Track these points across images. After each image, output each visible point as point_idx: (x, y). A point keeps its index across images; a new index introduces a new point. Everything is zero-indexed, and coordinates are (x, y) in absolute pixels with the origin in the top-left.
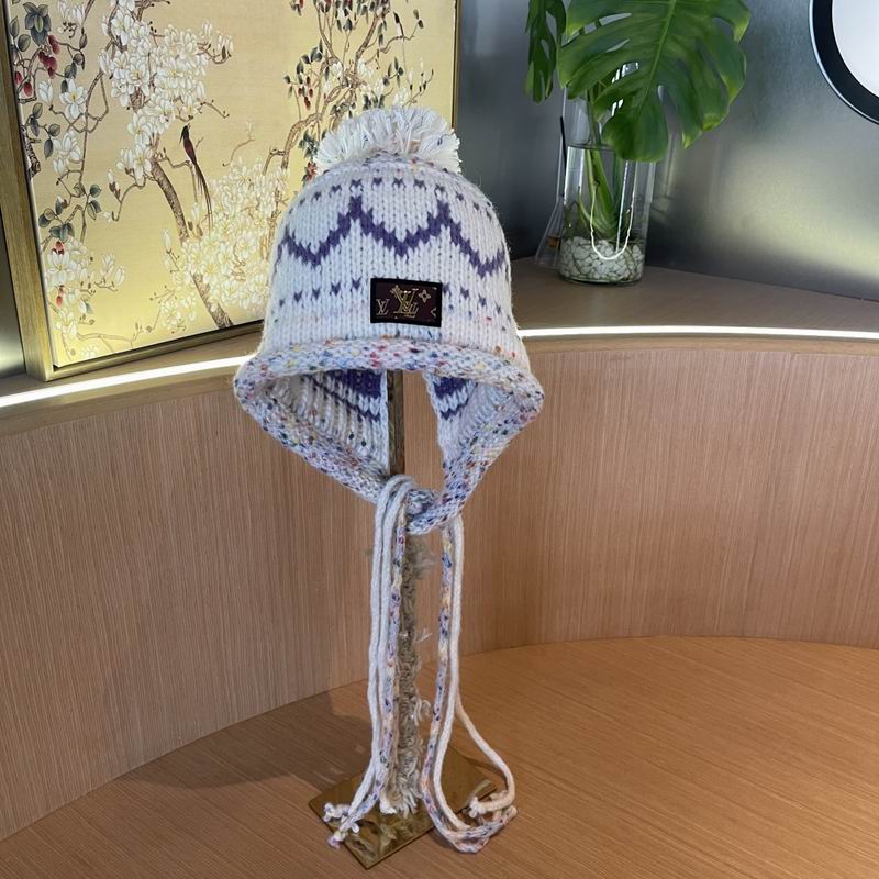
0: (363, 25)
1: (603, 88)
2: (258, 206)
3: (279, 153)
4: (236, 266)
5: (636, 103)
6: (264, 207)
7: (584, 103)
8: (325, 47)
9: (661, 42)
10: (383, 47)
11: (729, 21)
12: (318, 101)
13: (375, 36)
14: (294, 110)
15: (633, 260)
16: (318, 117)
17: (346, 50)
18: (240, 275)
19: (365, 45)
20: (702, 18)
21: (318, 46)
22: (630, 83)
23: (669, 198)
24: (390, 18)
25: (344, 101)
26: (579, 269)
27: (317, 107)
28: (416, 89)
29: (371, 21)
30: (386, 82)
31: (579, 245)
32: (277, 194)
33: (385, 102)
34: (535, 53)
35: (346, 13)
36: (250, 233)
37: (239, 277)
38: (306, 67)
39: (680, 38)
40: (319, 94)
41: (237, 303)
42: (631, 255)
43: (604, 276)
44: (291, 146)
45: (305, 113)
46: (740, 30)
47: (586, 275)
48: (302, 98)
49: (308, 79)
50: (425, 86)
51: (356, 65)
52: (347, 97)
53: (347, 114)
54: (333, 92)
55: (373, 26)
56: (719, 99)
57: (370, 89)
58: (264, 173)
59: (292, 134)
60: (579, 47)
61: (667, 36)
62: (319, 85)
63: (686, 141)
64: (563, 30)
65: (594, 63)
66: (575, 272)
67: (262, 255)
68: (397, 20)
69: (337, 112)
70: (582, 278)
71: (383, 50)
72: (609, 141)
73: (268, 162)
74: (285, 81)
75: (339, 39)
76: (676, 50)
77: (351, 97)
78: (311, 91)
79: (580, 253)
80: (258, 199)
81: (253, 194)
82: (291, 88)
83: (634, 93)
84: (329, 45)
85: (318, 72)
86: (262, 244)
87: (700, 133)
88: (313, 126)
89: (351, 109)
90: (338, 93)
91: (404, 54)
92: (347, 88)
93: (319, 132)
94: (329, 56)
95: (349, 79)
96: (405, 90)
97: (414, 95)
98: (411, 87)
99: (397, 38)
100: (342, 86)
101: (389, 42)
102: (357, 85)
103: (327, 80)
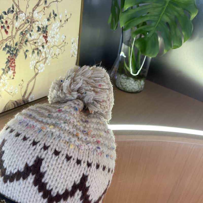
5: (149, 35)
8: (15, 7)
9: (161, 15)
10: (47, 5)
11: (189, 12)
12: (12, 30)
15: (141, 85)
16: (13, 37)
17: (27, 8)
19: (38, 5)
21: (11, 7)
25: (26, 29)
26: (122, 86)
27: (12, 33)
28: (63, 22)
30: (48, 20)
31: (123, 78)
33: (48, 28)
38: (5, 17)
39: (169, 14)
40: (13, 27)
42: (140, 84)
43: (130, 90)
45: (5, 36)
46: (193, 16)
47: (124, 88)
48: (3, 30)
49: (6, 22)
50: (67, 20)
51: (33, 14)
52: (28, 27)
53: (29, 35)
54: (20, 26)
57: (40, 23)
61: (164, 13)
62: (13, 24)
66: (120, 86)
69: (23, 34)
70: (122, 89)
71: (46, 7)
75: (23, 3)
77: (30, 28)
78: (8, 27)
79: (123, 81)
84: (18, 6)
85: (12, 18)
88: (10, 41)
89: (30, 32)
90: (23, 27)
91: (57, 8)
92: (28, 24)
93: (14, 43)
94: (18, 11)
95: (29, 20)
96: (58, 22)
97: (62, 24)
98: (61, 21)
99: (54, 2)
100: (26, 23)
101: (50, 3)
102: (33, 22)
103: (17, 21)
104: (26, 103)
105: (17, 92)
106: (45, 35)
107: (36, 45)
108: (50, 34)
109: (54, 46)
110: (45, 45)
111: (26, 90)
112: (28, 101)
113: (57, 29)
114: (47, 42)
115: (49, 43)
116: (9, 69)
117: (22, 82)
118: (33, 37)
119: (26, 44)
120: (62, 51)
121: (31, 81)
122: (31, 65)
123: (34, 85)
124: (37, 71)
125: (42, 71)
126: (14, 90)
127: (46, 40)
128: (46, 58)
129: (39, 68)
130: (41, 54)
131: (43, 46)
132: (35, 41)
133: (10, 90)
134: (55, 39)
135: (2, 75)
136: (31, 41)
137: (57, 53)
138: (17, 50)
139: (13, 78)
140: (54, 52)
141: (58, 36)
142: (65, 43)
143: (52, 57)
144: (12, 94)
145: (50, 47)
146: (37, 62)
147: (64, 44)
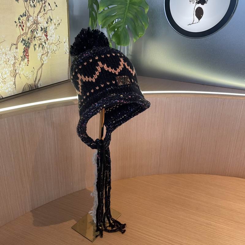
0: (38, 6)
1: (111, 25)
2: (9, 60)
3: (14, 44)
4: (3, 79)
5: (120, 30)
6: (11, 61)
7: (106, 29)
8: (27, 13)
9: (126, 13)
11: (144, 8)
12: (26, 28)
13: (43, 9)
14: (18, 31)
16: (26, 34)
17: (34, 13)
18: (4, 82)
19: (40, 12)
20: (136, 7)
21: (25, 12)
22: (118, 24)
23: (131, 55)
24: (47, 4)
25: (34, 28)
27: (26, 30)
28: (56, 25)
29: (41, 5)
30: (47, 23)
32: (15, 57)
33: (47, 29)
34: (91, 15)
35: (33, 2)
36: (7, 69)
37: (4, 83)
38: (21, 18)
39: (131, 12)
40: (26, 26)
41: (4, 91)
44: (18, 42)
45: (22, 32)
46: (147, 11)
48: (21, 28)
49: (22, 22)
50: (59, 24)
51: (37, 18)
52: (35, 27)
53: (36, 32)
54: (30, 26)
55: (42, 6)
56: (142, 29)
57: (42, 25)
58: (10, 50)
59: (18, 38)
60: (104, 14)
61: (127, 11)
62: (26, 24)
63: (135, 40)
64: (99, 9)
65: (108, 19)
67: (11, 76)
68: (49, 5)
69: (32, 32)
71: (45, 13)
72: (114, 40)
73: (11, 47)
74: (15, 23)
75: (31, 10)
76: (130, 16)
78: (23, 26)
80: (9, 59)
81: (7, 57)
82: (17, 25)
83: (119, 27)
84: (28, 12)
85: (25, 20)
86: (11, 72)
87: (138, 38)
88: (25, 36)
89: (37, 31)
90: (32, 26)
91: (52, 15)
92: (35, 25)
93: (27, 38)
94: (29, 15)
95: (35, 22)
96: (53, 25)
97: (56, 27)
98: (55, 24)
99: (50, 10)
100: (33, 24)
101: (47, 11)
102: (38, 24)
103: (28, 22)
104: (37, 88)
105: (31, 77)
106: (46, 34)
107: (41, 41)
108: (49, 34)
109: (52, 43)
110: (46, 41)
111: (36, 77)
112: (38, 86)
113: (53, 30)
114: (47, 39)
115: (49, 40)
116: (25, 57)
117: (33, 70)
118: (38, 35)
119: (34, 39)
120: (58, 48)
121: (39, 69)
122: (38, 56)
123: (41, 73)
124: (42, 62)
125: (46, 62)
126: (28, 75)
127: (47, 38)
128: (48, 52)
129: (44, 60)
130: (44, 48)
131: (45, 42)
132: (40, 38)
133: (26, 74)
134: (53, 38)
135: (21, 61)
136: (37, 37)
137: (55, 49)
138: (29, 43)
139: (28, 65)
140: (52, 48)
141: (54, 35)
142: (60, 42)
143: (52, 52)
144: (27, 78)
145: (50, 44)
146: (42, 55)
147: (58, 42)
